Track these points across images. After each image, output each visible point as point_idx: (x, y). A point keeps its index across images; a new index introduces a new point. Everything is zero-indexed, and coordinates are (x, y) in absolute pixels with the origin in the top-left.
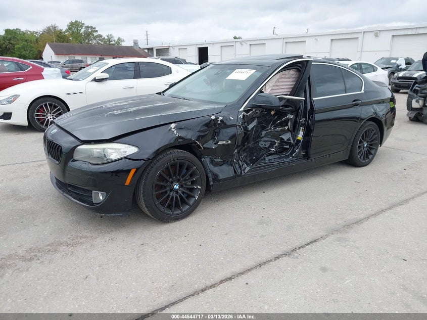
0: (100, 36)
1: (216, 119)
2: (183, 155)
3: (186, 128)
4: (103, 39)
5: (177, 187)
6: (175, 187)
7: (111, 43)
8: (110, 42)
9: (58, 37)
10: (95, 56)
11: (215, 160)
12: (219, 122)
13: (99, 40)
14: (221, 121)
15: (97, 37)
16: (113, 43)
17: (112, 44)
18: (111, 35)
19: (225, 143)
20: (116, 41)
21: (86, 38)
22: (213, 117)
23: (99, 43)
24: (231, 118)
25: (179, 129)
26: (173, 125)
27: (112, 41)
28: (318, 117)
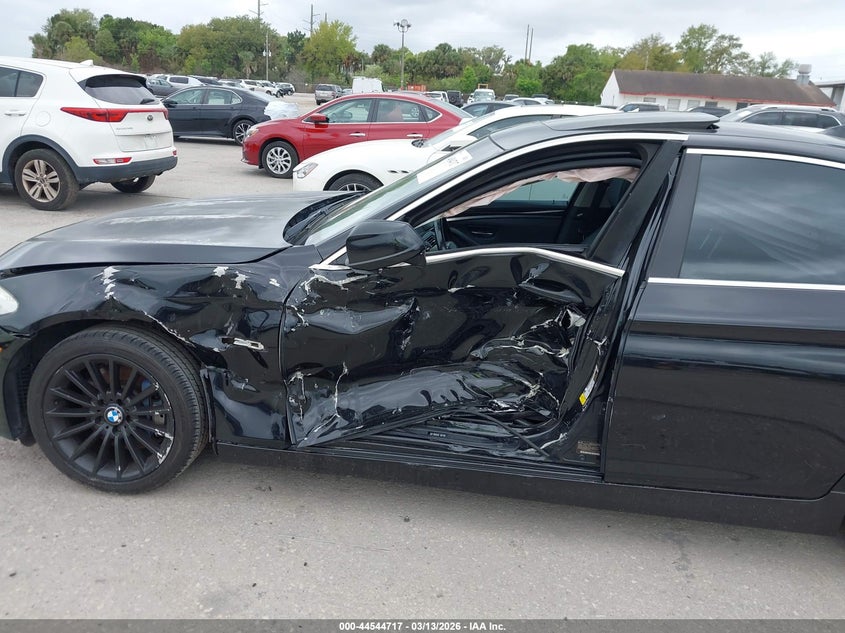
0: (744, 56)
1: (229, 278)
2: (124, 348)
3: (139, 284)
4: (750, 62)
5: (116, 418)
6: (110, 414)
7: (767, 71)
8: (764, 68)
9: (656, 58)
10: (698, 99)
11: (233, 382)
12: (238, 286)
13: (739, 64)
14: (242, 284)
15: (736, 58)
16: (771, 71)
17: (769, 75)
18: (770, 54)
19: (250, 346)
20: (780, 66)
21: (713, 60)
22: (220, 271)
23: (736, 72)
24: (274, 282)
25: (121, 281)
26: (109, 271)
27: (769, 67)
28: (633, 345)
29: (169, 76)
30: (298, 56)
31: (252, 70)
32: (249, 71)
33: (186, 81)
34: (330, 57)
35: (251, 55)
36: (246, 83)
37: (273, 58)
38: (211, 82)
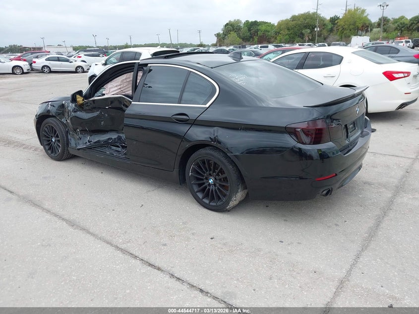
3: (53, 106)
5: (54, 140)
22: (64, 102)
26: (50, 103)
29: (260, 45)
30: (335, 29)
31: (309, 38)
32: (307, 39)
33: (267, 47)
34: (352, 27)
35: (309, 31)
36: (299, 45)
37: (321, 31)
38: (280, 46)
